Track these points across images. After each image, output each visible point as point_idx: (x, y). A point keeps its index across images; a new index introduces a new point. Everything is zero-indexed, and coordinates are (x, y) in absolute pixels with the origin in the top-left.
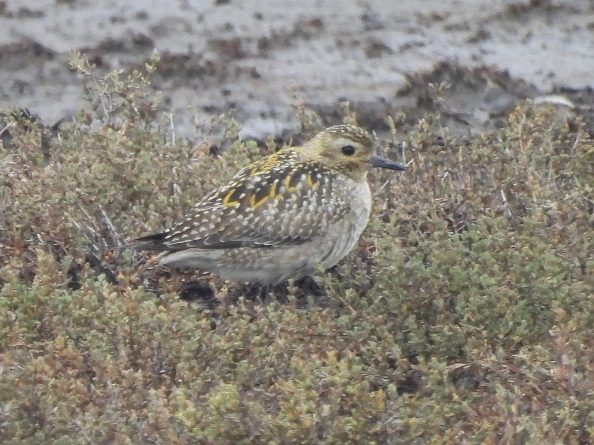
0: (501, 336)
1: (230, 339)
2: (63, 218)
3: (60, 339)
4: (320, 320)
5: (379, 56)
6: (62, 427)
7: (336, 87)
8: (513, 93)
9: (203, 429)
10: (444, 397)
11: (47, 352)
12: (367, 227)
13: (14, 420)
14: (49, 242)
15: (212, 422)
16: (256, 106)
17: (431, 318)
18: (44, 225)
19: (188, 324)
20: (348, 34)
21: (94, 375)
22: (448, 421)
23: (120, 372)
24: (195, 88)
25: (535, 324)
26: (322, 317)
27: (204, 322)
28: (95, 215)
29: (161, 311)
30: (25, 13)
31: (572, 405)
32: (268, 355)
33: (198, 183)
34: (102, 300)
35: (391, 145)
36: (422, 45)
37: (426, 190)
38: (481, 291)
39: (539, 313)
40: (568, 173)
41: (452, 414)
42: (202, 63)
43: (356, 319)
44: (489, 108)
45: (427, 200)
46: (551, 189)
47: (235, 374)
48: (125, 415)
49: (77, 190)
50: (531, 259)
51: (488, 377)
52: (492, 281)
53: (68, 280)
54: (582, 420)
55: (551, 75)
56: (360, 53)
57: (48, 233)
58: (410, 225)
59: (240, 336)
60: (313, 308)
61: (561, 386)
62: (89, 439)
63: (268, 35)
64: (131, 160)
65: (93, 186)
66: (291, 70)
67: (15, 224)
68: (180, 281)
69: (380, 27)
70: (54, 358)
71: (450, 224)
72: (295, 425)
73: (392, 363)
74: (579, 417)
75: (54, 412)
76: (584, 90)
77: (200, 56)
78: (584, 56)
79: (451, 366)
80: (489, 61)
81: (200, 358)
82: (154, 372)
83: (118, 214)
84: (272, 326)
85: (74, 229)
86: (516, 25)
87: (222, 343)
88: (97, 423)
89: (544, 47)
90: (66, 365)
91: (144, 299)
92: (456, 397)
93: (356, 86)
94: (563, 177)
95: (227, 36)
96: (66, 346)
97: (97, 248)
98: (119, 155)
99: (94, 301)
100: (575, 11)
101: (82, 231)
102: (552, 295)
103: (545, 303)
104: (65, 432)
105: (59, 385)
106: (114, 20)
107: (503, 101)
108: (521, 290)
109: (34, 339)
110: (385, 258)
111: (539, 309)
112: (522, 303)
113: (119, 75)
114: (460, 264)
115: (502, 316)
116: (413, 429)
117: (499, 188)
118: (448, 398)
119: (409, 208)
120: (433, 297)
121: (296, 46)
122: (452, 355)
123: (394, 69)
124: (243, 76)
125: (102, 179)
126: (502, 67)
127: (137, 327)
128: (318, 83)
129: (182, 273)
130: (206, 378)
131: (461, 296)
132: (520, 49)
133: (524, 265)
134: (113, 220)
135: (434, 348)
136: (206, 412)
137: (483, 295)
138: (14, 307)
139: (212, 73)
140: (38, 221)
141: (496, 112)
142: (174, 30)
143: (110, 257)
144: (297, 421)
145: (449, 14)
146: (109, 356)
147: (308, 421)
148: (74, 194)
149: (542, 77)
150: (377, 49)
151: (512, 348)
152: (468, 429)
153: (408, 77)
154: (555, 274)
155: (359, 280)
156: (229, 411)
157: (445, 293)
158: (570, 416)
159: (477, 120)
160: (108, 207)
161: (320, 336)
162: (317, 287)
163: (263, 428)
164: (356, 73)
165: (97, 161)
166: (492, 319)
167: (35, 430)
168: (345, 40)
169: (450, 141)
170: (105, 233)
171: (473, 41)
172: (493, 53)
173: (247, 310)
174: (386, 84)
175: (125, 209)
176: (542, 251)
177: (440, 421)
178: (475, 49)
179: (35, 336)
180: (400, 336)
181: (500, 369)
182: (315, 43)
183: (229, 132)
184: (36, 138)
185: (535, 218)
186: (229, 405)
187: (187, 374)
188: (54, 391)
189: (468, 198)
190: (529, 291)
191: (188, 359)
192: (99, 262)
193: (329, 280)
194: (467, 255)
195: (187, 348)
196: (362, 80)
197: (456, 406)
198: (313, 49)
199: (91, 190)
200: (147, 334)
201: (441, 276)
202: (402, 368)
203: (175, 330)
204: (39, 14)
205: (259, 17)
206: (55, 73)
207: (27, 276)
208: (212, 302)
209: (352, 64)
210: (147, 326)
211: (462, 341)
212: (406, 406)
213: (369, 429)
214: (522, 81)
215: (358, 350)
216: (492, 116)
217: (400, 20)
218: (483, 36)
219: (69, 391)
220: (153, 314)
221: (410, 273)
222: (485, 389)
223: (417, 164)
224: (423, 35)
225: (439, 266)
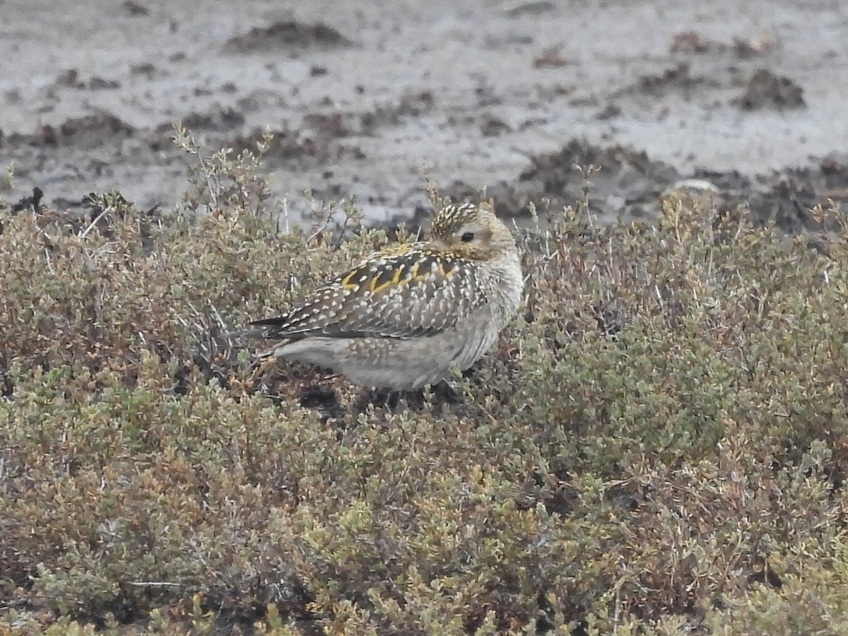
0: (661, 450)
1: (358, 451)
2: (168, 315)
3: (169, 450)
4: (459, 431)
5: (497, 134)
6: (175, 549)
7: (450, 169)
8: (651, 176)
9: (332, 551)
10: (600, 517)
11: (154, 465)
12: (508, 326)
13: (121, 540)
14: (151, 341)
15: (342, 543)
16: (362, 190)
17: (582, 430)
18: (147, 322)
19: (312, 435)
20: (461, 109)
21: (207, 489)
22: (603, 544)
23: (237, 488)
24: (293, 169)
25: (698, 435)
26: (462, 427)
27: (330, 433)
28: (204, 311)
29: (282, 420)
30: (98, 84)
31: (744, 528)
32: (402, 469)
33: (318, 277)
34: (215, 406)
35: (532, 235)
36: (544, 122)
37: (574, 286)
38: (637, 399)
39: (703, 424)
40: (730, 267)
41: (608, 537)
42: (300, 142)
43: (498, 430)
44: (625, 193)
45: (574, 297)
46: (712, 285)
47: (365, 491)
48: (244, 536)
49: (184, 282)
50: (693, 363)
51: (648, 496)
52: (651, 388)
53: (174, 385)
54: (755, 544)
55: (691, 158)
56: (475, 131)
57: (151, 332)
58: (555, 325)
59: (371, 446)
60: (449, 417)
61: (731, 506)
62: (204, 563)
63: (372, 110)
64: (244, 250)
65: (202, 278)
66: (400, 149)
67: (113, 320)
68: (299, 386)
69: (497, 101)
70: (163, 471)
71: (600, 324)
72: (435, 548)
73: (538, 479)
74: (751, 541)
75: (165, 531)
76: (729, 174)
77: (297, 134)
78: (726, 136)
79: (608, 483)
80: (623, 140)
81: (325, 472)
82: (274, 487)
83: (230, 310)
84: (405, 437)
85: (180, 327)
86: (649, 99)
87: (351, 456)
88: (213, 544)
89: (683, 125)
90: (176, 480)
91: (262, 406)
92: (613, 517)
93: (472, 168)
94: (723, 270)
95: (326, 111)
96: (176, 457)
97: (205, 349)
98: (231, 244)
99: (207, 408)
100: (715, 85)
101: (190, 329)
102: (717, 403)
103: (709, 413)
104: (178, 554)
105: (169, 501)
106: (198, 92)
107: (640, 185)
108: (682, 398)
109: (138, 450)
110: (530, 361)
111: (703, 419)
112: (683, 412)
113: (227, 155)
114: (615, 368)
115: (661, 426)
116: (567, 553)
117: (653, 283)
118: (605, 518)
119: (555, 305)
120: (584, 405)
121: (404, 124)
122: (605, 470)
123: (514, 150)
124: (346, 157)
125: (212, 271)
126: (638, 148)
127: (255, 438)
128: (430, 164)
129: (301, 377)
130: (333, 494)
131: (616, 404)
132: (655, 127)
133: (685, 371)
134: (223, 316)
135: (585, 463)
136: (335, 533)
137: (638, 403)
138: (117, 415)
139: (312, 153)
140: (140, 318)
141: (632, 198)
142: (266, 104)
143: (221, 359)
144: (438, 543)
145: (574, 88)
146: (224, 469)
147: (450, 543)
148: (181, 287)
149: (682, 159)
150: (494, 127)
151: (673, 463)
152: (626, 553)
153: (533, 159)
154: (720, 381)
155: (500, 386)
156: (361, 531)
157: (597, 401)
158: (742, 540)
159: (612, 207)
160: (219, 302)
161: (460, 448)
162: (454, 394)
163: (399, 551)
164: (472, 154)
165: (206, 251)
166: (650, 430)
167: (143, 552)
168: (459, 116)
169: (599, 230)
170: (214, 331)
171: (603, 117)
172: (625, 131)
173: (376, 419)
174: (506, 166)
175: (236, 304)
176: (706, 355)
177: (595, 545)
178: (605, 127)
179: (139, 446)
180: (546, 448)
181: (662, 486)
182: (424, 120)
183: (350, 220)
184: (134, 224)
185: (696, 317)
186: (361, 525)
187: (311, 491)
188: (164, 508)
189: (620, 295)
190: (691, 399)
191: (312, 473)
192: (208, 365)
193: (466, 386)
194: (622, 358)
195: (311, 461)
196: (478, 160)
197: (614, 528)
198: (424, 127)
199: (200, 283)
200: (265, 446)
201: (593, 382)
202: (550, 484)
203: (298, 441)
204: (114, 85)
205: (360, 90)
206: (135, 151)
207: (131, 379)
208: (335, 409)
209: (466, 144)
210: (266, 435)
211: (617, 455)
212: (557, 527)
213: (519, 552)
214: (661, 164)
215: (501, 464)
216: (628, 202)
217: (519, 94)
218: (612, 112)
219: (180, 508)
220: (273, 423)
221: (559, 378)
222: (645, 508)
223: (562, 257)
224: (546, 110)
225: (591, 370)
